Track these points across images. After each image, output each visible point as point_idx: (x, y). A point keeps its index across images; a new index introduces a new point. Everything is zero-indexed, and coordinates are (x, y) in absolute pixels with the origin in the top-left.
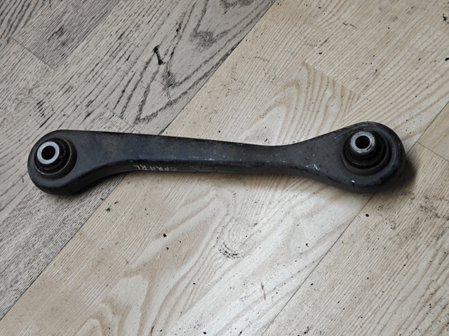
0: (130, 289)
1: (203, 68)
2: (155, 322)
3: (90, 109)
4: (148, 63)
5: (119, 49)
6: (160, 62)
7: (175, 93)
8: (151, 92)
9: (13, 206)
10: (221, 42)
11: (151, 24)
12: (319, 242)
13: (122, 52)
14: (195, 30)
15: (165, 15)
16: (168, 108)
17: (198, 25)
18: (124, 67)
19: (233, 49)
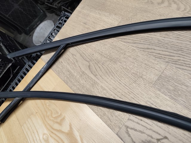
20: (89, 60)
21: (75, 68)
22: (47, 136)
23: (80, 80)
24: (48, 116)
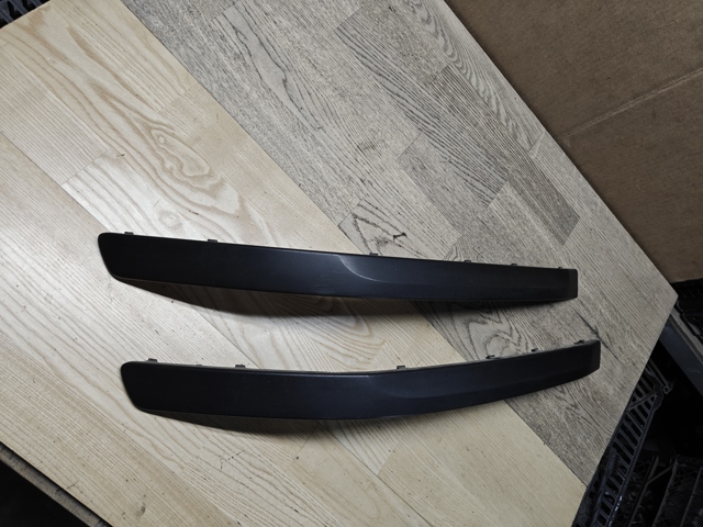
0: (229, 200)
2: (201, 216)
3: (366, 182)
4: (395, 228)
5: (407, 208)
6: (395, 237)
8: (374, 228)
9: (302, 119)
11: (423, 233)
12: (251, 346)
13: (405, 210)
15: (428, 243)
16: (361, 240)
18: (393, 210)
20: (283, 66)
21: (244, 69)
22: (174, 217)
23: (262, 105)
24: (170, 172)
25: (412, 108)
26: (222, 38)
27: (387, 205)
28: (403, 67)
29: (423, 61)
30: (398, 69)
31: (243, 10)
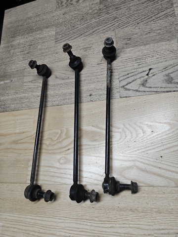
1: (158, 89)
2: (71, 149)
4: (143, 71)
5: (140, 59)
6: (147, 75)
7: (142, 89)
8: (135, 82)
10: (173, 85)
11: (158, 59)
13: (140, 61)
14: (169, 73)
15: (165, 60)
17: (172, 73)
18: (135, 67)
19: (174, 91)
22: (63, 158)
23: (57, 92)
24: (50, 145)
25: (103, 29)
26: (30, 88)
27: (130, 68)
28: (86, 22)
29: (90, 11)
30: (85, 25)
31: (28, 74)
